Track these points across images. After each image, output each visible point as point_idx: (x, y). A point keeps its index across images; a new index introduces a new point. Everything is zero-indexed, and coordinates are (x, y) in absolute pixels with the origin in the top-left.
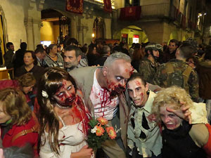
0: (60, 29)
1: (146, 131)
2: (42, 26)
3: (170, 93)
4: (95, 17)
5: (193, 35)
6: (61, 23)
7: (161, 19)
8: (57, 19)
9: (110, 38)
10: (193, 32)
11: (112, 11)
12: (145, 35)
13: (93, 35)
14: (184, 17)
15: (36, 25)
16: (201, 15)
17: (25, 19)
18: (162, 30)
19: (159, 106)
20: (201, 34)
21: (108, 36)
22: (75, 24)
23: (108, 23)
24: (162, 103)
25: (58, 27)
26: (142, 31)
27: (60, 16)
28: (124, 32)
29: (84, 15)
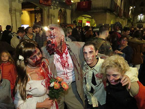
0: (35, 16)
1: (94, 87)
2: (22, 14)
3: (114, 59)
4: (59, 9)
5: (127, 21)
6: (36, 12)
7: (105, 10)
8: (33, 9)
9: (70, 23)
10: (127, 19)
11: (72, 4)
12: (94, 21)
13: (58, 21)
14: (120, 9)
15: (18, 14)
16: (132, 8)
17: (10, 9)
18: (106, 17)
19: (106, 69)
20: (132, 21)
21: (69, 22)
22: (45, 13)
23: (69, 12)
24: (108, 66)
25: (33, 15)
26: (92, 18)
27: (35, 7)
28: (80, 19)
29: (52, 7)
